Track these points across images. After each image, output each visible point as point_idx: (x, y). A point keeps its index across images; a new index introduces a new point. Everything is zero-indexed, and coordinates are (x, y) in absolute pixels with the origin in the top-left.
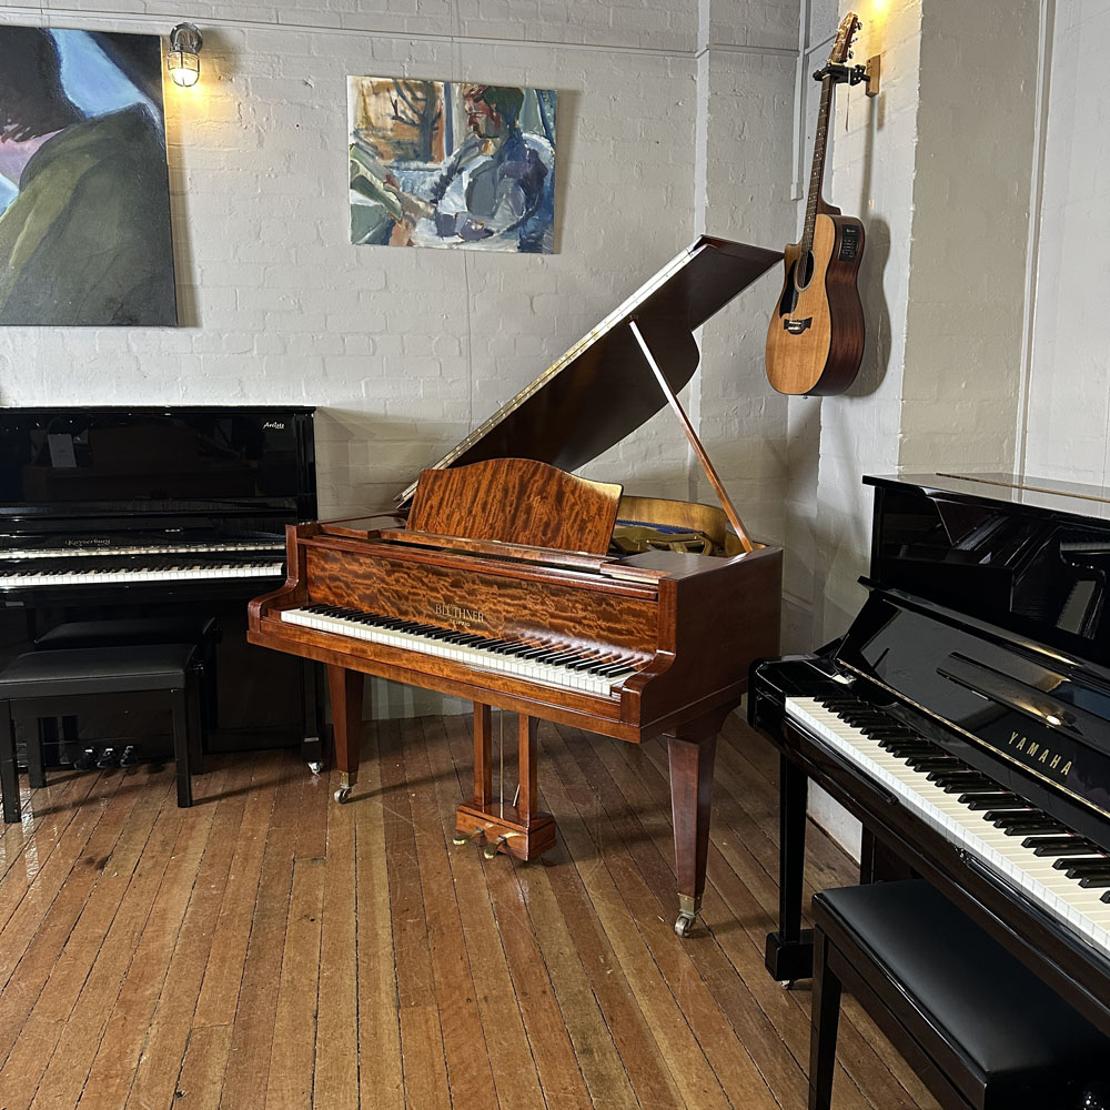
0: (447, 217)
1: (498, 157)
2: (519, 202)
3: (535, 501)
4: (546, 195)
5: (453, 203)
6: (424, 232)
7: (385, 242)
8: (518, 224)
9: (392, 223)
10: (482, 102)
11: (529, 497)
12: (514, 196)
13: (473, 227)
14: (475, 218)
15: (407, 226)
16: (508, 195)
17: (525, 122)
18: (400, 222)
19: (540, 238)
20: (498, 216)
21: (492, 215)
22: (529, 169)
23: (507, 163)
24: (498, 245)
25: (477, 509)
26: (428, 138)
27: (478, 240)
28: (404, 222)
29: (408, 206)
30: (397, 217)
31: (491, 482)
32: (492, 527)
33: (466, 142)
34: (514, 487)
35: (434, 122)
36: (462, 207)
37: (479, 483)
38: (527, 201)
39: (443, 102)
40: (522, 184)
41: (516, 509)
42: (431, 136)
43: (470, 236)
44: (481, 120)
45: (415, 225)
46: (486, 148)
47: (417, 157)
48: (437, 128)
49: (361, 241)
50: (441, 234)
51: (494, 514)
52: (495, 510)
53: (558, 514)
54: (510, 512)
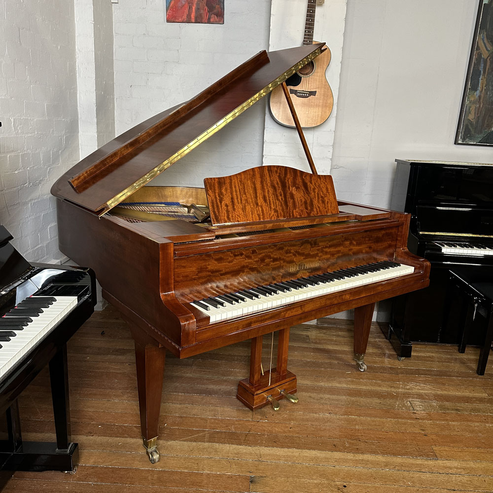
3: (293, 190)
11: (289, 188)
25: (260, 201)
31: (262, 182)
32: (276, 211)
34: (278, 184)
37: (254, 184)
41: (285, 197)
51: (273, 202)
52: (273, 199)
53: (309, 196)
54: (282, 199)
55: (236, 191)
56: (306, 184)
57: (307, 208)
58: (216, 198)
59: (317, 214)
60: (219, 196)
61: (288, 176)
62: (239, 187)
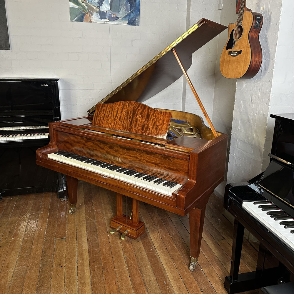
0: (103, 12)
5: (105, 7)
6: (95, 17)
7: (82, 21)
8: (128, 15)
9: (84, 14)
12: (126, 5)
13: (112, 16)
14: (113, 13)
15: (89, 15)
16: (124, 5)
18: (87, 14)
19: (135, 20)
20: (121, 12)
24: (121, 22)
25: (117, 119)
27: (114, 21)
28: (88, 14)
29: (90, 8)
30: (86, 12)
31: (122, 109)
34: (131, 112)
36: (108, 9)
37: (118, 109)
38: (131, 7)
40: (129, 1)
41: (132, 120)
43: (111, 19)
45: (92, 15)
49: (74, 20)
50: (101, 18)
51: (124, 121)
52: (124, 120)
53: (148, 122)
54: (129, 121)
55: (108, 112)
56: (149, 115)
57: (143, 129)
58: (98, 113)
59: (149, 134)
60: (99, 113)
61: (139, 108)
62: (110, 110)
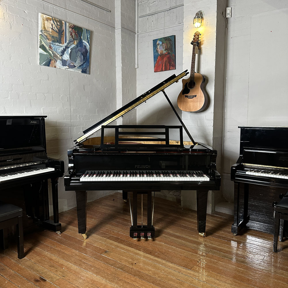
1: (77, 46)
2: (82, 59)
4: (88, 58)
10: (74, 29)
13: (71, 64)
14: (71, 62)
17: (83, 37)
21: (76, 62)
22: (84, 50)
23: (79, 48)
26: (60, 37)
33: (70, 40)
35: (62, 32)
38: (84, 59)
39: (64, 27)
40: (82, 54)
42: (61, 36)
43: (70, 67)
44: (73, 34)
46: (74, 42)
47: (57, 42)
48: (63, 34)
